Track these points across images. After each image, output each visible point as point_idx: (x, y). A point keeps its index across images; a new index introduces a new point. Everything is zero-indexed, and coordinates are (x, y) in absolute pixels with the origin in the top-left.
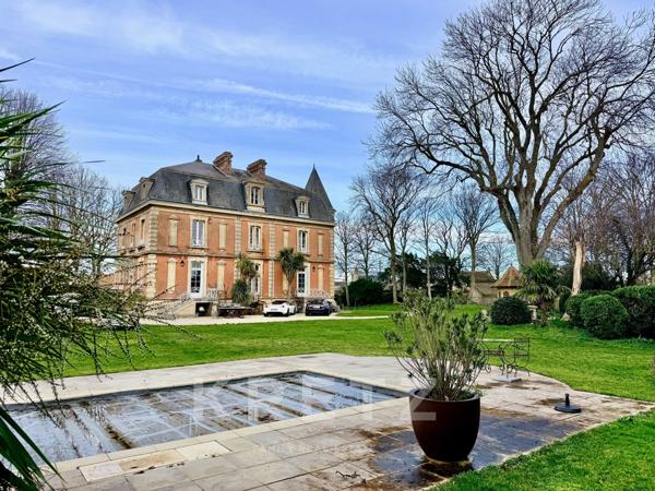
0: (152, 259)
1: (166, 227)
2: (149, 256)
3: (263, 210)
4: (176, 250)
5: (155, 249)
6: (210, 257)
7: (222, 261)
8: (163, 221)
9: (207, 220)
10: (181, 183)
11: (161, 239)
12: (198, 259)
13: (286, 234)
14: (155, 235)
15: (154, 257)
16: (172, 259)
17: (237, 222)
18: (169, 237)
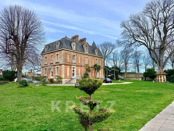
0: (63, 66)
1: (66, 56)
2: (62, 65)
3: (88, 52)
4: (69, 63)
5: (64, 63)
6: (77, 66)
7: (79, 67)
8: (66, 54)
9: (76, 55)
10: (69, 43)
11: (65, 60)
12: (74, 66)
13: (93, 59)
14: (64, 59)
15: (64, 65)
16: (68, 66)
17: (83, 56)
18: (67, 60)
